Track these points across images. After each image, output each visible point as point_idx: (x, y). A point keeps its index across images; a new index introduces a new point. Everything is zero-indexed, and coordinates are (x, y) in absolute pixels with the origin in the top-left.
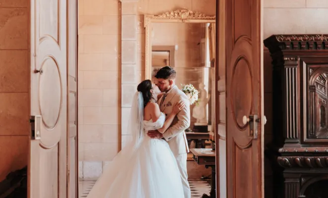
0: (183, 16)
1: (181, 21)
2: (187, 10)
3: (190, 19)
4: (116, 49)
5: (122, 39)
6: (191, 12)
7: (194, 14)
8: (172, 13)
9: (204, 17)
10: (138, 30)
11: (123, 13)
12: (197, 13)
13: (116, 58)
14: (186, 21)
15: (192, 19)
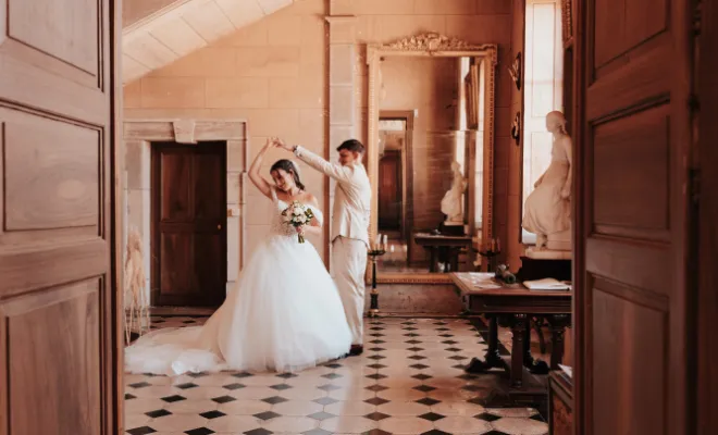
0: (431, 45)
1: (427, 54)
2: (438, 35)
3: (442, 50)
4: (320, 101)
5: (331, 84)
6: (445, 38)
7: (449, 41)
8: (413, 41)
9: (466, 47)
10: (356, 68)
11: (331, 41)
12: (454, 39)
13: (321, 115)
14: (436, 54)
15: (446, 50)
